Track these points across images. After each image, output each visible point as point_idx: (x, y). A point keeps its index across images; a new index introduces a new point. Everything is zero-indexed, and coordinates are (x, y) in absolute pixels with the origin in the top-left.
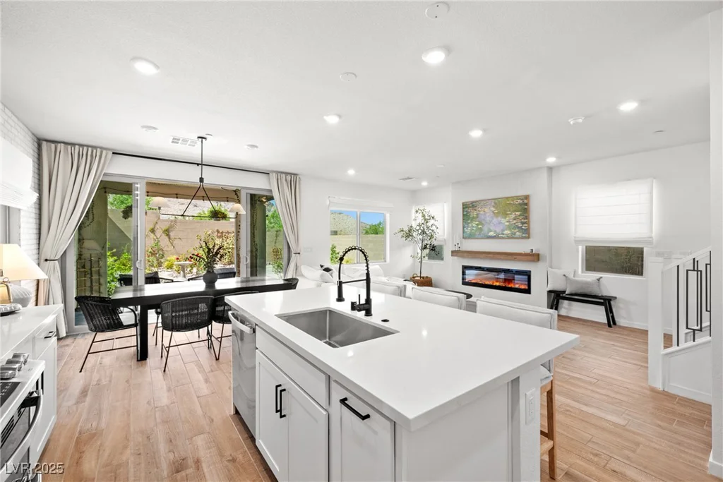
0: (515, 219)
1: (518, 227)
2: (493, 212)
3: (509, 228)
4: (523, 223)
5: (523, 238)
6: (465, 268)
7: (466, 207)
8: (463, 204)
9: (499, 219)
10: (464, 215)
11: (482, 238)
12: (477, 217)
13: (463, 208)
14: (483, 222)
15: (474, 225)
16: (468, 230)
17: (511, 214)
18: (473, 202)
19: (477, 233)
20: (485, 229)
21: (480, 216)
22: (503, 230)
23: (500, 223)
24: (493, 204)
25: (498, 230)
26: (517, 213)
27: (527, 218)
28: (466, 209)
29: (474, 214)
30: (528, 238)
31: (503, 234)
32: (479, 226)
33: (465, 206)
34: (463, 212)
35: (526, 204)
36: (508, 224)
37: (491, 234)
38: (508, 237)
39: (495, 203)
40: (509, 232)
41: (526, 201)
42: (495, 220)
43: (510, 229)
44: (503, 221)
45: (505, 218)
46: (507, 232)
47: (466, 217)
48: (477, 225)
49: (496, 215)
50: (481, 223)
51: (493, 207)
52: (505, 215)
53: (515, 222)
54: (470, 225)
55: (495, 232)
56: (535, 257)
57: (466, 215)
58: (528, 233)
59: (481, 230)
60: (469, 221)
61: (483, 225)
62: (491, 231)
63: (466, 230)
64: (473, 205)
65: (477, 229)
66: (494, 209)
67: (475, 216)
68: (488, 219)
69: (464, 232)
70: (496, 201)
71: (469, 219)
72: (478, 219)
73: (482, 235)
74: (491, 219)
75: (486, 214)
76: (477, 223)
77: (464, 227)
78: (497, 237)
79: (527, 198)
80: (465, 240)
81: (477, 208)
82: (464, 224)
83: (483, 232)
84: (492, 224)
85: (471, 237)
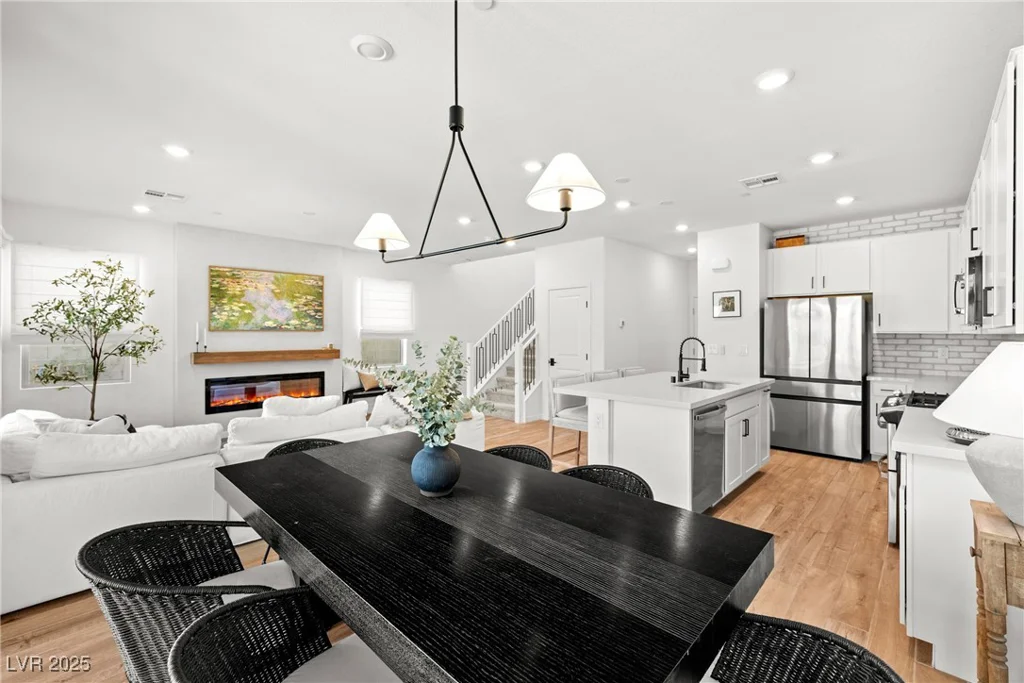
0: (305, 305)
1: (311, 316)
2: (273, 291)
3: (298, 316)
4: (317, 311)
5: (316, 330)
6: (209, 383)
7: (219, 276)
8: (211, 269)
9: (284, 302)
10: (212, 289)
11: (250, 330)
12: (243, 296)
13: (212, 276)
14: (255, 305)
15: (235, 308)
16: (222, 317)
17: (300, 298)
18: (234, 269)
20: (258, 317)
21: (246, 293)
22: (288, 319)
23: (283, 309)
24: (273, 279)
25: (281, 318)
26: (309, 297)
27: (321, 305)
28: (219, 280)
29: (233, 289)
30: (322, 330)
31: (288, 325)
32: (247, 311)
33: (215, 274)
34: (212, 283)
35: (322, 287)
36: (296, 310)
37: (270, 324)
38: (296, 329)
39: (276, 278)
40: (297, 322)
41: (320, 283)
42: (276, 304)
43: (299, 318)
44: (289, 305)
45: (292, 301)
46: (294, 322)
47: (217, 294)
48: (243, 308)
49: (277, 296)
50: (249, 305)
51: (273, 283)
52: (293, 298)
53: (306, 308)
54: (227, 308)
55: (275, 321)
56: (333, 354)
57: (218, 289)
58: (322, 324)
59: (250, 316)
60: (225, 301)
61: (253, 309)
62: (269, 320)
63: (217, 317)
64: (235, 276)
65: (243, 315)
66: (273, 287)
67: (238, 293)
68: (263, 300)
69: (211, 319)
70: (278, 275)
71: (224, 297)
72: (243, 299)
73: (250, 326)
74: (268, 302)
75: (260, 292)
76: (242, 305)
77: (212, 311)
78: (278, 329)
79: (322, 279)
80: (215, 334)
81: (242, 280)
82: (213, 304)
83: (253, 321)
84: (269, 309)
85: (226, 328)
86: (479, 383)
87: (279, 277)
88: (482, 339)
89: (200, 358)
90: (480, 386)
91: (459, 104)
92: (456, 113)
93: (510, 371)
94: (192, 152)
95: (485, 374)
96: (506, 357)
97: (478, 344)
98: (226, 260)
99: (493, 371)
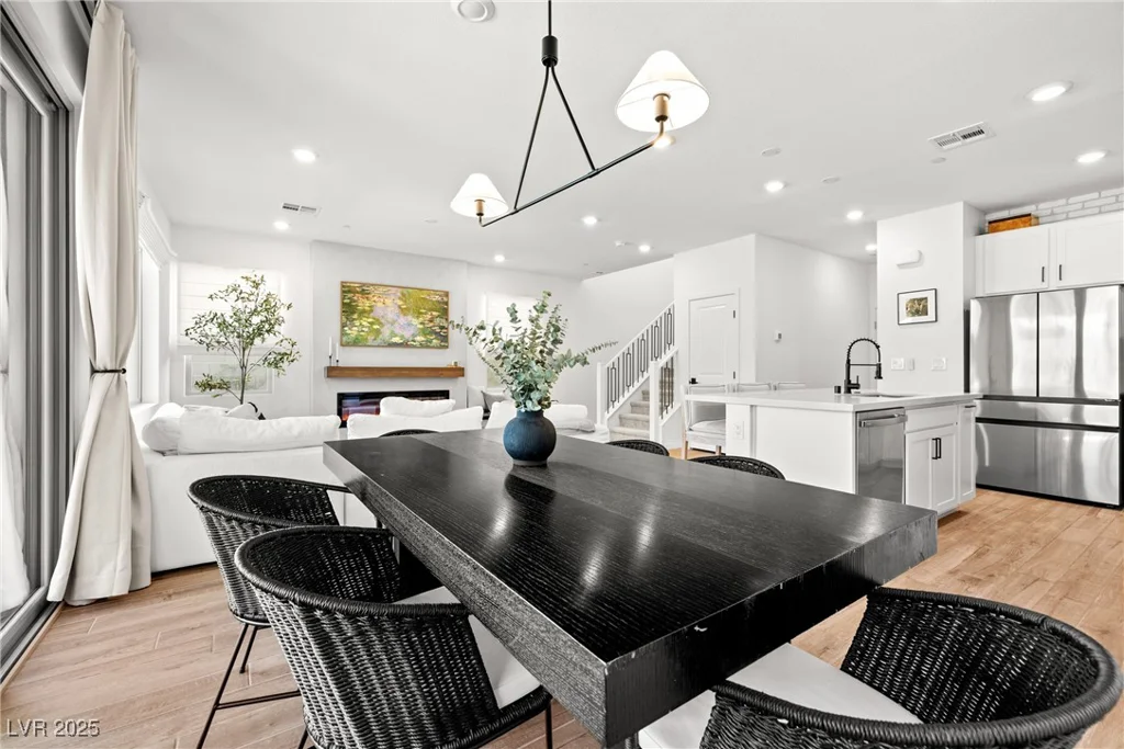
0: (431, 321)
1: (436, 333)
2: (399, 307)
3: (424, 332)
4: (442, 328)
5: (441, 347)
6: (342, 397)
7: (349, 292)
8: (343, 285)
9: (410, 318)
10: (344, 304)
11: (378, 346)
12: (372, 311)
13: (344, 292)
14: (383, 321)
15: (364, 323)
16: (353, 332)
17: (426, 314)
18: (364, 285)
19: (371, 338)
20: (386, 332)
21: (374, 309)
22: (414, 336)
23: (409, 324)
24: (399, 294)
25: (407, 334)
26: (434, 313)
27: (446, 321)
28: (350, 295)
29: (363, 304)
30: (447, 347)
31: (414, 341)
32: (375, 327)
33: (346, 290)
34: (343, 298)
35: (447, 303)
36: (421, 326)
37: (396, 340)
38: (422, 346)
39: (403, 295)
40: (423, 339)
41: (445, 299)
42: (402, 320)
43: (425, 335)
44: (415, 322)
45: (418, 317)
46: (420, 338)
47: (348, 309)
48: (372, 323)
49: (404, 312)
50: (377, 321)
51: (400, 298)
52: (418, 314)
53: (431, 324)
54: (357, 323)
55: (402, 337)
56: (457, 372)
57: (348, 305)
58: (447, 342)
59: (378, 332)
60: (355, 316)
61: (380, 324)
62: (396, 336)
63: (349, 332)
64: (364, 291)
65: (371, 330)
66: (400, 303)
67: (367, 308)
68: (390, 316)
69: (343, 334)
70: (405, 291)
71: (353, 313)
72: (372, 315)
73: (379, 341)
74: (396, 318)
75: (386, 307)
76: (370, 320)
77: (343, 326)
78: (404, 345)
79: (447, 294)
80: (347, 349)
81: (370, 296)
82: (344, 319)
83: (381, 336)
84: (396, 325)
85: (356, 343)
86: (611, 408)
87: (406, 292)
88: (615, 359)
89: (333, 372)
90: (612, 410)
91: (553, 34)
92: (550, 44)
93: (646, 395)
94: (318, 156)
95: (617, 398)
96: (641, 380)
97: (610, 364)
98: (356, 276)
99: (627, 395)
